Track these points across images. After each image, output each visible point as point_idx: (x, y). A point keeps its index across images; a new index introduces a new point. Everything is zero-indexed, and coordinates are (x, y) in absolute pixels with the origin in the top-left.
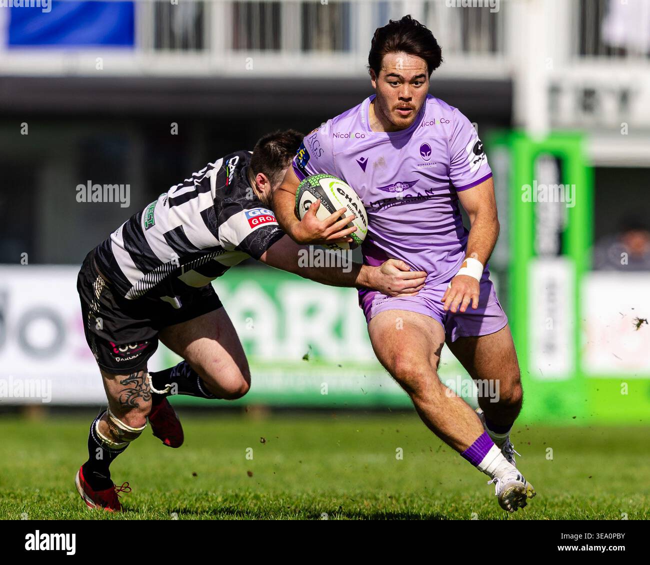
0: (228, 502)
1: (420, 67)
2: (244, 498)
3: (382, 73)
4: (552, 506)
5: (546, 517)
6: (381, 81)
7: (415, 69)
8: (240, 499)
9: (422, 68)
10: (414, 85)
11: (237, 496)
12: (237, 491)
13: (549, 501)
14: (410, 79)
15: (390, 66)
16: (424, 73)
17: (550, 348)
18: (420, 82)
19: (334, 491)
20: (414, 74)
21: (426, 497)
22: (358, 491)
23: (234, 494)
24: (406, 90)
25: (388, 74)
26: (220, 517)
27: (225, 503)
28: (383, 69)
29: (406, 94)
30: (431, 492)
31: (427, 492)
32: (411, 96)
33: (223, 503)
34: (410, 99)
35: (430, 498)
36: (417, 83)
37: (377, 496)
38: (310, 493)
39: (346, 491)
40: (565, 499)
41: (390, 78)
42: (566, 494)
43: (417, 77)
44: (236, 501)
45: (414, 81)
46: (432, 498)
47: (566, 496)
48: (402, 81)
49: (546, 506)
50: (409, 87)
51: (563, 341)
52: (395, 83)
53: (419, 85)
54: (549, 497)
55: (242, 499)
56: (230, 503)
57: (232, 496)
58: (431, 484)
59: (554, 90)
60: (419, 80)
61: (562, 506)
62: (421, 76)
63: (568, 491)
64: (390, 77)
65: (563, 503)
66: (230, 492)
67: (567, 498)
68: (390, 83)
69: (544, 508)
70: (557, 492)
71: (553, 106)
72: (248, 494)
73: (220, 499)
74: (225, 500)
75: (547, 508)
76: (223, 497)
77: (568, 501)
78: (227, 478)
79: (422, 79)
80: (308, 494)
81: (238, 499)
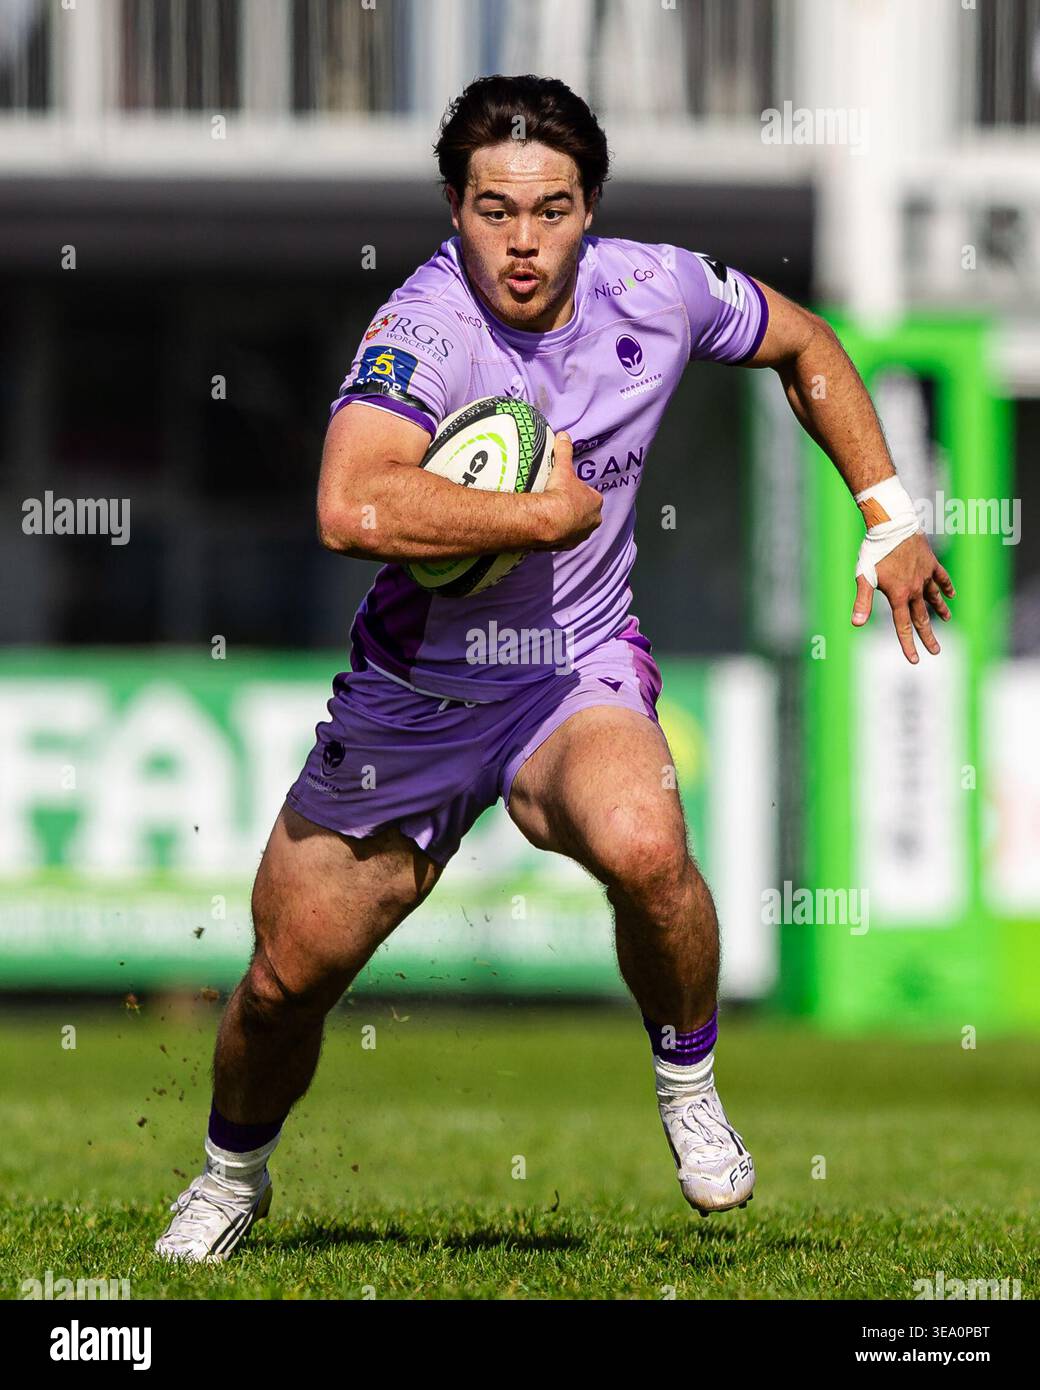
0: (112, 1227)
1: (555, 176)
2: (152, 1220)
3: (470, 193)
4: (915, 1237)
5: (897, 1264)
6: (467, 210)
7: (543, 181)
8: (142, 1221)
9: (560, 176)
10: (545, 218)
11: (133, 1213)
12: (134, 1202)
13: (905, 1224)
14: (531, 205)
15: (484, 175)
16: (567, 189)
17: (907, 845)
18: (560, 213)
19: (375, 1201)
20: (541, 190)
21: (601, 1214)
22: (432, 1203)
23: (126, 1209)
24: (525, 230)
25: (480, 193)
26: (92, 1265)
27: (105, 1232)
28: (470, 182)
29: (524, 241)
30: (613, 1204)
31: (604, 1203)
32: (534, 246)
33: (101, 1231)
34: (533, 253)
35: (612, 1217)
36: (550, 215)
37: (480, 1213)
38: (316, 1206)
39: (403, 1203)
40: (946, 1221)
41: (486, 203)
42: (946, 1208)
43: (548, 199)
44: (130, 1227)
45: (544, 208)
46: (617, 1217)
47: (946, 1212)
48: (512, 209)
49: (896, 1237)
50: (531, 223)
51: (940, 830)
52: (499, 215)
53: (556, 218)
54: (905, 1215)
55: (147, 1221)
56: (117, 1230)
57: (121, 1215)
58: (613, 1185)
59: (916, 210)
60: (556, 205)
61: (937, 1238)
62: (560, 195)
63: (949, 1201)
64: (485, 200)
65: (941, 1229)
66: (116, 1204)
67: (949, 1215)
68: (486, 214)
69: (893, 1242)
70: (925, 1204)
71: (913, 250)
72: (160, 1208)
73: (91, 1222)
74: (105, 1225)
75: (900, 1242)
76: (99, 1217)
77: (953, 1224)
78: (110, 1169)
79: (564, 203)
80: (309, 1210)
81: (138, 1221)
